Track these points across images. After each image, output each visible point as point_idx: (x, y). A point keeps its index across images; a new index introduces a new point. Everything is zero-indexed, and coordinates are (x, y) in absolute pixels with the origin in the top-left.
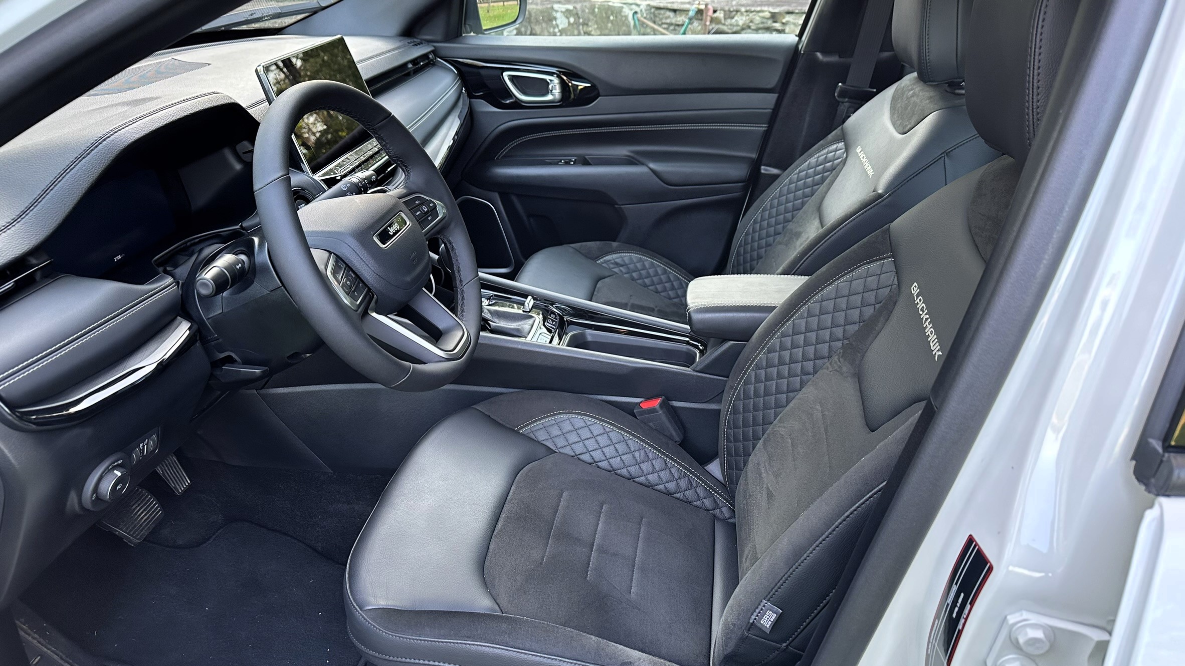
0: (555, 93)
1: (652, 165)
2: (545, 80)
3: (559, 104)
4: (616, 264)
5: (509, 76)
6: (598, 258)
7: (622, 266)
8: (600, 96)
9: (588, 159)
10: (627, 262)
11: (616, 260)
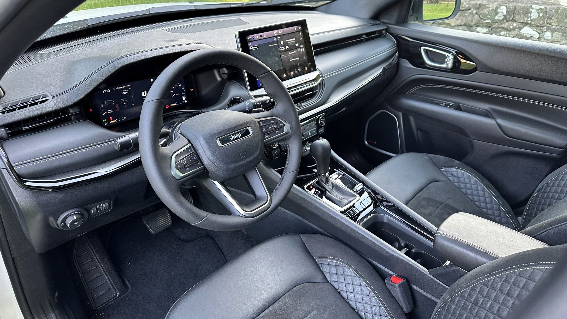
0: (449, 63)
1: (500, 121)
2: (444, 55)
3: (450, 70)
4: (453, 175)
5: (424, 49)
6: (442, 167)
7: (456, 177)
8: (477, 71)
9: (461, 107)
10: (460, 175)
11: (452, 172)
